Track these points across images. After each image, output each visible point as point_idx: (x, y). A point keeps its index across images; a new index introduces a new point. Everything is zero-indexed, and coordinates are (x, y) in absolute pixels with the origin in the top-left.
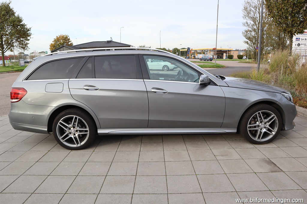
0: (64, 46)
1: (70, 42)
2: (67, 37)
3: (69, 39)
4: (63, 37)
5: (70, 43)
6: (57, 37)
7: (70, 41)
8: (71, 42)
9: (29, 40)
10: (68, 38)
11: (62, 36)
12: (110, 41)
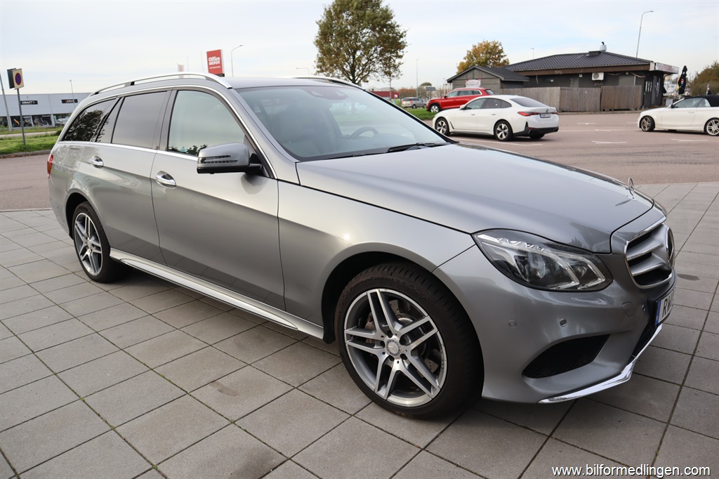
0: (475, 68)
1: (502, 57)
2: (495, 47)
3: (501, 51)
4: (487, 46)
5: (502, 60)
6: (475, 46)
7: (502, 54)
8: (505, 58)
9: (401, 57)
10: (500, 48)
11: (484, 46)
12: (599, 52)
